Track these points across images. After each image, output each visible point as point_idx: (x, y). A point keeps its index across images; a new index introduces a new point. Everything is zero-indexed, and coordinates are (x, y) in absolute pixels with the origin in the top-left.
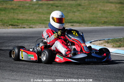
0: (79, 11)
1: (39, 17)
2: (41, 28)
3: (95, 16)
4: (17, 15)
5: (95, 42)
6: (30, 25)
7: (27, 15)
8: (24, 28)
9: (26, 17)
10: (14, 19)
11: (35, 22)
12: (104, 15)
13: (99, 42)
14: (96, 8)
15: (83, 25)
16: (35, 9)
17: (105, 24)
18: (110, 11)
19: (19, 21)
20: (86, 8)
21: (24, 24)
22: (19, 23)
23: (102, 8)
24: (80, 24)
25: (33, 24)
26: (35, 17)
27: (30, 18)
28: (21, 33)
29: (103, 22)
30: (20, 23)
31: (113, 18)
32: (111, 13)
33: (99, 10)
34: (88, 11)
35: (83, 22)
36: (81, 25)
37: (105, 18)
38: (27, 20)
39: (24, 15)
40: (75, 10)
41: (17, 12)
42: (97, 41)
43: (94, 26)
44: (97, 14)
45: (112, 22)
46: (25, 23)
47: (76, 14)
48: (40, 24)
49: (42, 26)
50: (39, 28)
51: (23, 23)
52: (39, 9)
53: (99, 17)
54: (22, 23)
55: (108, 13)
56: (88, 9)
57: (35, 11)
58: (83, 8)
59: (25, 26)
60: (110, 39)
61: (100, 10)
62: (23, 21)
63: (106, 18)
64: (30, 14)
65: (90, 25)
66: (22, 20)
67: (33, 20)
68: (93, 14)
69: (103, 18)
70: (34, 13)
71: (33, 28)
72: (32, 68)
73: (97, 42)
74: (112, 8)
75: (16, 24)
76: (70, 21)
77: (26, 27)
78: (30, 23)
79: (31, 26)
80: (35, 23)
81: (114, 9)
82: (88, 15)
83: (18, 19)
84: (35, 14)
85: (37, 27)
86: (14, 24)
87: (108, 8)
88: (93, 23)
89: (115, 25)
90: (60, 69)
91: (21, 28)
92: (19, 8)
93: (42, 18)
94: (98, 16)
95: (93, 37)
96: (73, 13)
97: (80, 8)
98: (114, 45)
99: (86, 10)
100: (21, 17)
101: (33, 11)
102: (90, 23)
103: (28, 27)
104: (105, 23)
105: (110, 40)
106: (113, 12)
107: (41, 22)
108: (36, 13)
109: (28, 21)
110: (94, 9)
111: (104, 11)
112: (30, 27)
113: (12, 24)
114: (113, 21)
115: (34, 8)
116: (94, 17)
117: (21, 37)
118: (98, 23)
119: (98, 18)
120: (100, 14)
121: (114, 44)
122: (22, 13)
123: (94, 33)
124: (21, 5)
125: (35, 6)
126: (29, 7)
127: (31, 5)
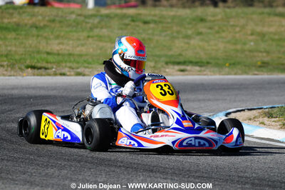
0: (200, 34)
1: (101, 49)
4: (47, 43)
6: (78, 68)
7: (71, 42)
8: (63, 74)
9: (68, 48)
10: (39, 52)
11: (90, 60)
16: (91, 29)
18: (277, 37)
19: (50, 58)
20: (217, 28)
21: (64, 64)
22: (50, 63)
24: (201, 66)
25: (86, 65)
26: (90, 47)
27: (77, 51)
28: (54, 88)
29: (259, 63)
30: (54, 63)
33: (249, 32)
36: (204, 71)
37: (264, 54)
38: (70, 55)
39: (62, 44)
40: (189, 32)
41: (45, 34)
44: (245, 43)
45: (282, 65)
46: (66, 62)
51: (62, 62)
52: (102, 28)
54: (58, 63)
55: (273, 40)
57: (91, 34)
58: (210, 28)
59: (66, 70)
60: (277, 106)
61: (252, 34)
62: (60, 58)
64: (79, 39)
66: (59, 54)
67: (86, 55)
69: (260, 54)
70: (88, 37)
71: (84, 75)
73: (242, 113)
75: (44, 65)
77: (68, 74)
78: (78, 63)
79: (79, 70)
80: (89, 63)
82: (221, 46)
83: (48, 53)
84: (90, 40)
86: (39, 65)
88: (233, 65)
91: (55, 74)
92: (53, 25)
94: (247, 47)
97: (202, 28)
99: (218, 32)
100: (55, 46)
101: (85, 34)
102: (227, 65)
103: (72, 73)
104: (264, 66)
105: (275, 110)
108: (92, 37)
109: (72, 59)
110: (237, 29)
112: (79, 74)
113: (33, 64)
115: (89, 25)
118: (245, 66)
119: (247, 53)
120: (252, 44)
122: (57, 37)
124: (57, 19)
125: (91, 21)
126: (77, 24)
127: (81, 19)
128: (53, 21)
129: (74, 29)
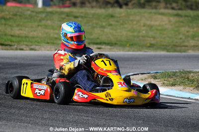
0: (110, 25)
1: (46, 34)
2: (48, 50)
3: (135, 34)
4: (11, 29)
5: (135, 76)
6: (31, 45)
7: (27, 29)
8: (22, 49)
9: (25, 32)
10: (6, 35)
11: (40, 41)
12: (151, 33)
13: (140, 76)
14: (138, 21)
15: (117, 49)
16: (40, 21)
17: (152, 49)
18: (160, 28)
19: (14, 39)
20: (121, 21)
21: (22, 43)
22: (14, 42)
23: (148, 23)
24: (111, 46)
25: (36, 44)
26: (39, 33)
27: (31, 34)
28: (16, 58)
29: (148, 45)
30: (16, 42)
31: (165, 38)
32: (161, 30)
33: (142, 25)
34: (126, 26)
35: (116, 44)
36: (113, 49)
37: (152, 39)
38: (26, 37)
39: (21, 30)
40: (104, 24)
41: (10, 24)
42: (138, 74)
43: (133, 51)
44: (139, 32)
45: (163, 45)
46: (24, 41)
47: (106, 30)
48: (47, 45)
49: (51, 48)
50: (45, 50)
51: (21, 41)
52: (47, 20)
53: (143, 37)
54: (19, 42)
55: (157, 30)
56: (126, 24)
57: (40, 24)
58: (117, 21)
59: (23, 47)
60: (159, 71)
61: (144, 26)
62: (20, 39)
63: (154, 38)
64: (32, 27)
65: (128, 48)
66: (19, 37)
67: (37, 37)
68: (133, 32)
69: (149, 39)
70: (38, 26)
71: (35, 50)
72: (32, 115)
73: (137, 76)
74: (164, 23)
75: (9, 43)
76: (96, 42)
77: (25, 49)
78: (31, 42)
79: (32, 47)
80: (39, 43)
81: (166, 24)
82: (124, 33)
83: (12, 36)
84: (40, 28)
85: (43, 49)
86: (6, 43)
87: (157, 23)
88: (132, 45)
89: (168, 51)
90: (77, 117)
91: (16, 49)
92: (15, 17)
93: (52, 35)
94: (141, 34)
95: (133, 68)
96: (102, 29)
97: (112, 21)
98: (165, 82)
99: (122, 24)
100: (17, 31)
101: (36, 24)
102: (128, 45)
103: (28, 49)
104: (152, 46)
105: (158, 74)
106: (165, 30)
107: (49, 42)
108: (41, 26)
109: (28, 40)
110: (135, 23)
111: (151, 27)
112: (32, 49)
113: (2, 42)
114: (165, 44)
115: (38, 19)
116: (134, 36)
117: (16, 64)
118: (139, 46)
119: (141, 38)
120: (144, 32)
121: (165, 80)
122: (18, 26)
123: (133, 62)
124: (18, 14)
125: (40, 15)
126: (31, 17)
127: (34, 14)
128: (16, 15)
129: (29, 20)
